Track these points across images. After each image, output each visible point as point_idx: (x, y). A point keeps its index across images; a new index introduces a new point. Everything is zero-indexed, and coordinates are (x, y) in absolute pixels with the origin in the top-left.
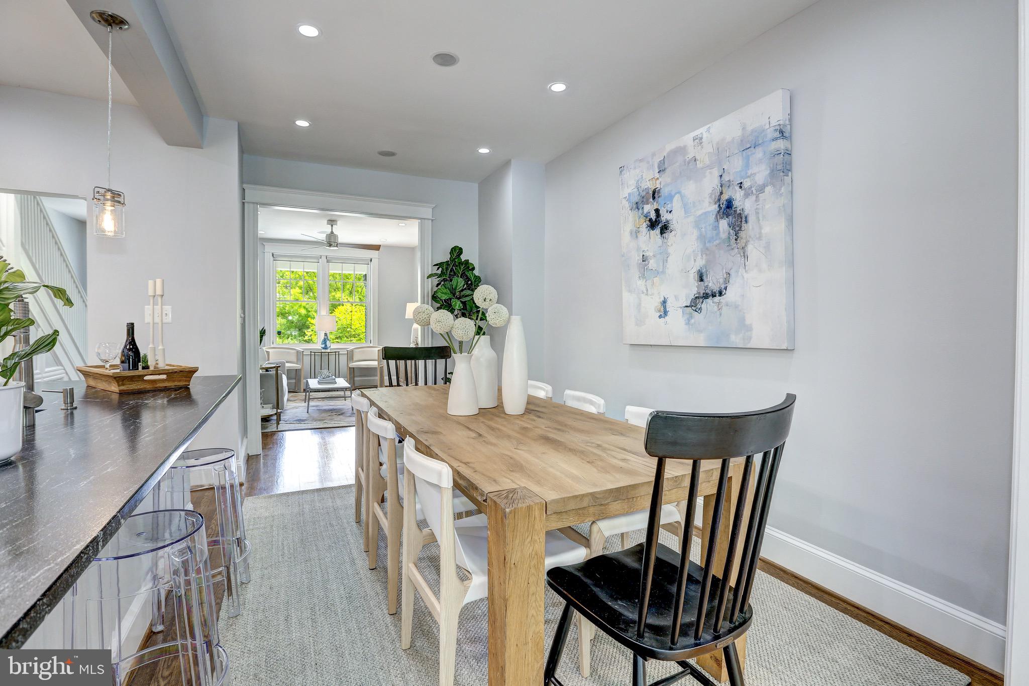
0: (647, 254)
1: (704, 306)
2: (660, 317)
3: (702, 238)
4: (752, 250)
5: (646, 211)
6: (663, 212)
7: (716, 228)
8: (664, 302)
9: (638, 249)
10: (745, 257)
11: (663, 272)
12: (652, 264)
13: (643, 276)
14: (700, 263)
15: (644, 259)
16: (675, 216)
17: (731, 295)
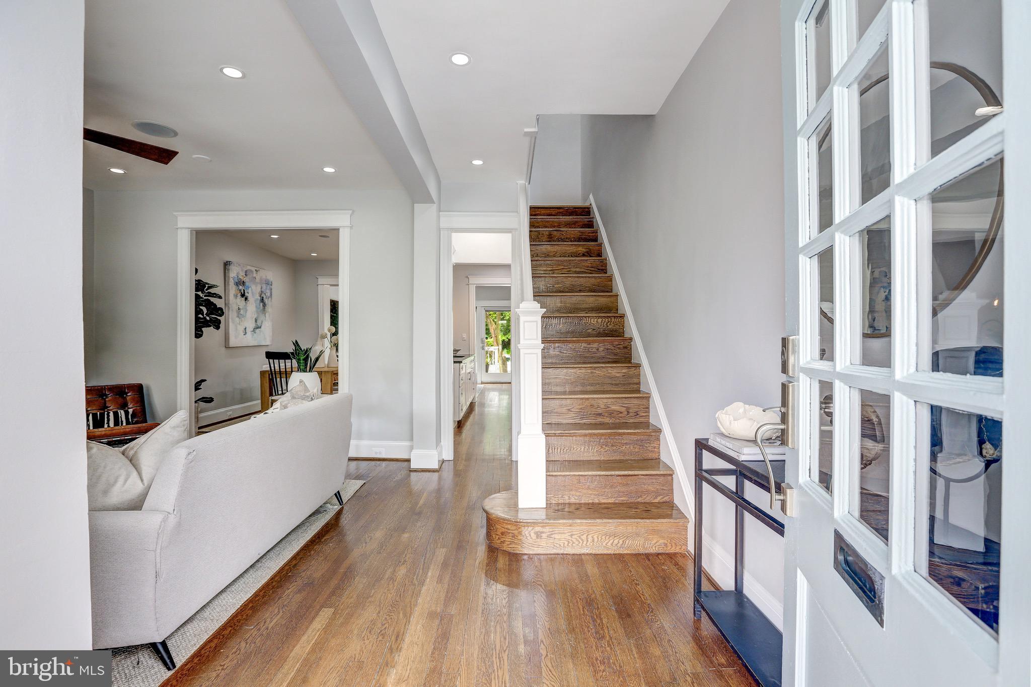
0: (240, 307)
1: (256, 331)
2: (244, 335)
3: (256, 307)
4: (267, 315)
5: (240, 288)
6: (246, 292)
7: (260, 305)
8: (246, 329)
9: (237, 304)
10: (265, 317)
11: (245, 316)
12: (242, 312)
13: (238, 317)
14: (256, 316)
15: (239, 309)
16: (249, 295)
17: (262, 327)
